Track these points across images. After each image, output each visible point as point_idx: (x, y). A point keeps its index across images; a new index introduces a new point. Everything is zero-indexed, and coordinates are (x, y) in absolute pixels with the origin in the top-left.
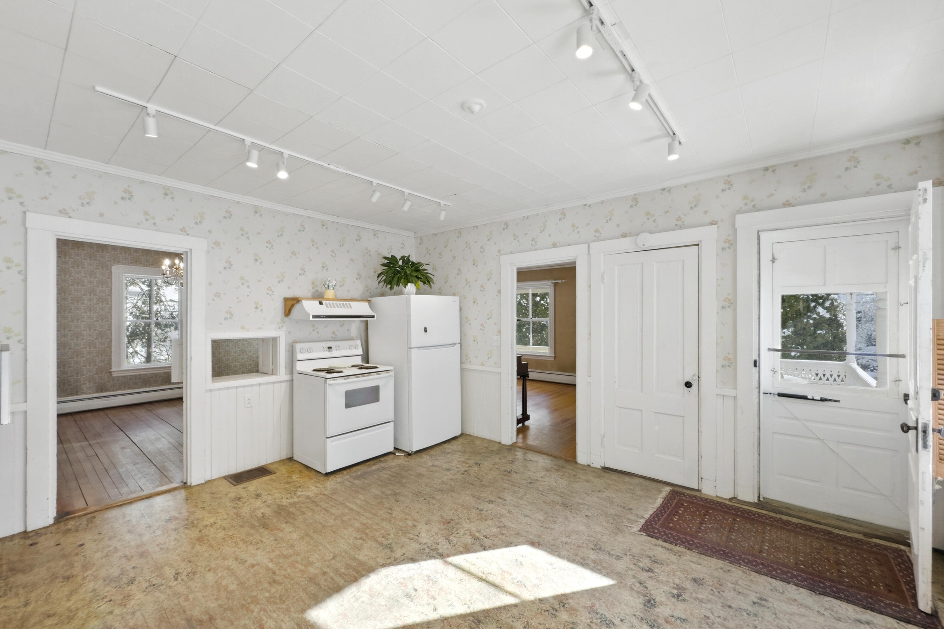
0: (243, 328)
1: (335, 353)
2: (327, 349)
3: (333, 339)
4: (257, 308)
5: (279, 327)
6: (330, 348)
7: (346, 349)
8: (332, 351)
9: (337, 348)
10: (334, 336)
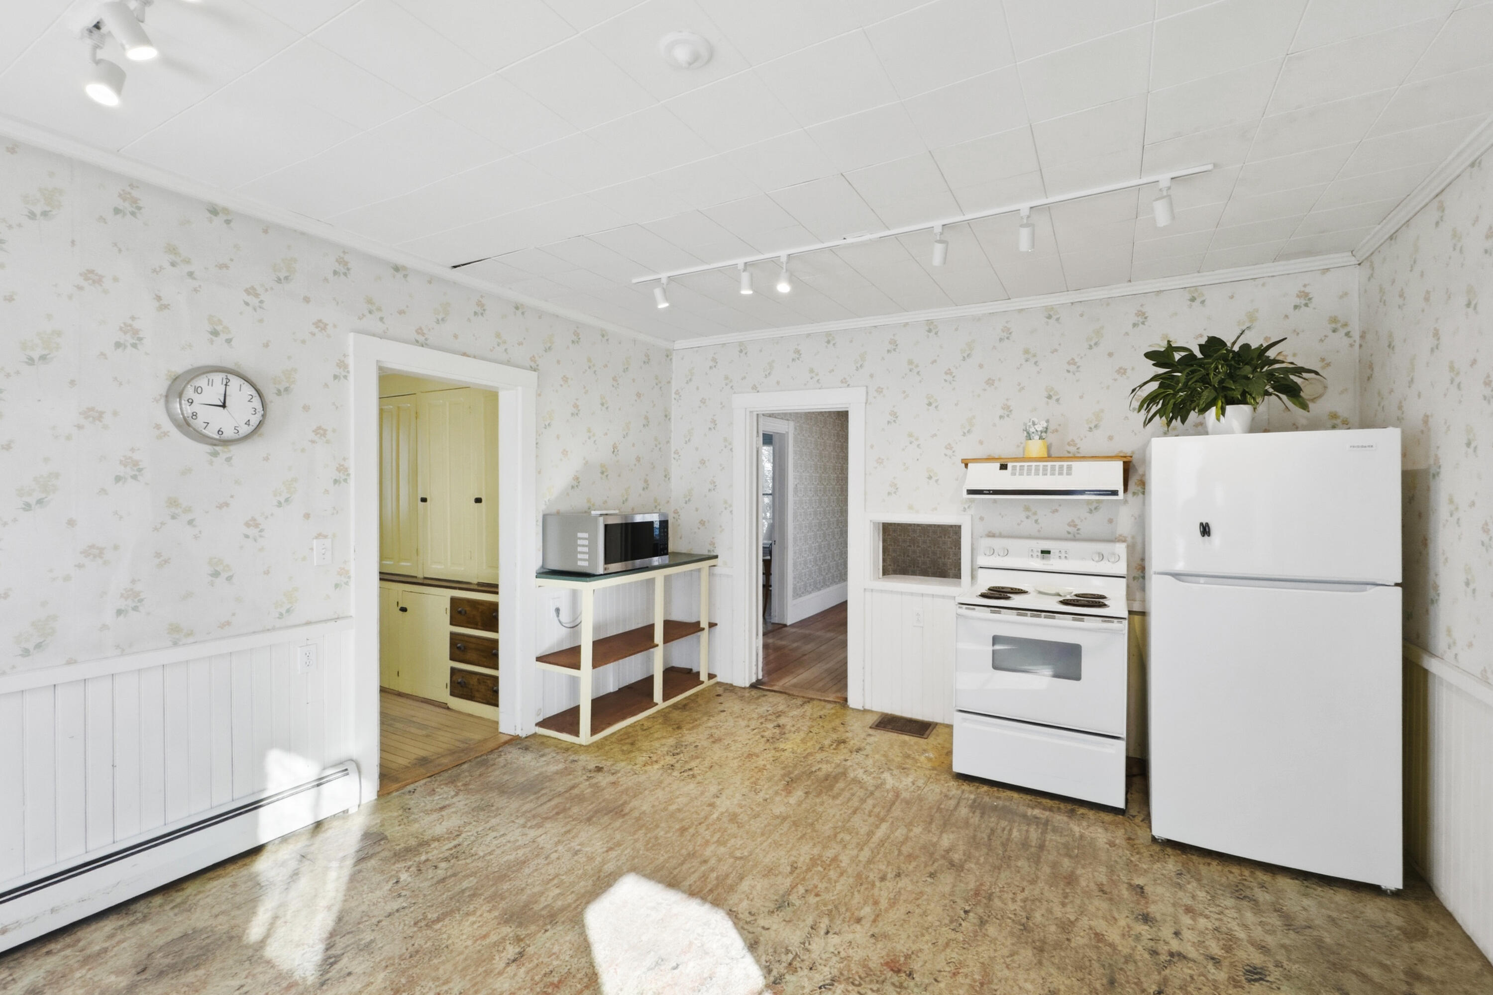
0: (911, 507)
1: (1053, 563)
2: (1039, 554)
3: (1070, 536)
4: (930, 478)
5: (965, 508)
6: (1046, 552)
7: (1083, 559)
8: (1049, 559)
9: (1063, 555)
10: (1071, 529)
